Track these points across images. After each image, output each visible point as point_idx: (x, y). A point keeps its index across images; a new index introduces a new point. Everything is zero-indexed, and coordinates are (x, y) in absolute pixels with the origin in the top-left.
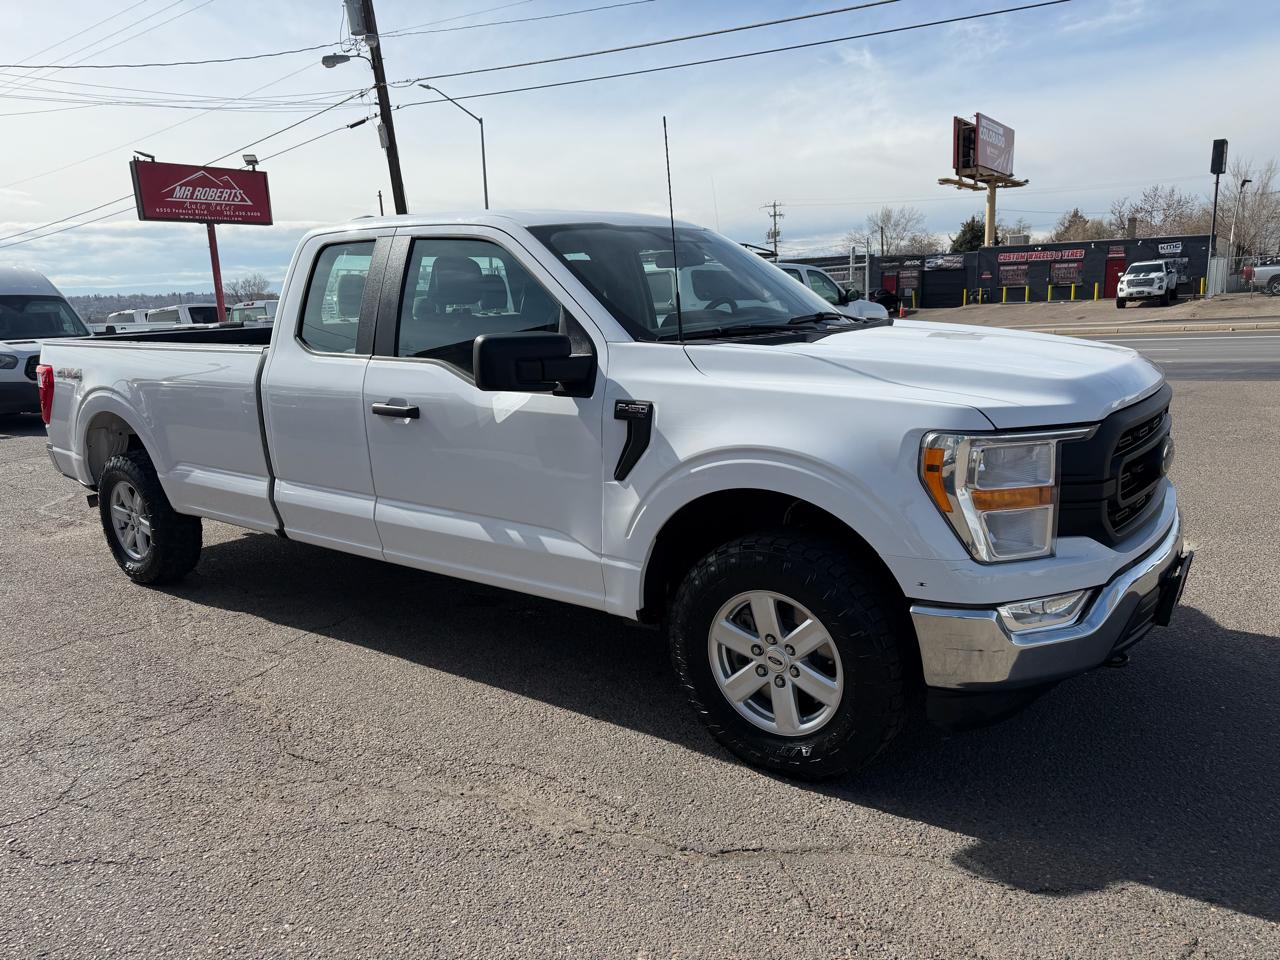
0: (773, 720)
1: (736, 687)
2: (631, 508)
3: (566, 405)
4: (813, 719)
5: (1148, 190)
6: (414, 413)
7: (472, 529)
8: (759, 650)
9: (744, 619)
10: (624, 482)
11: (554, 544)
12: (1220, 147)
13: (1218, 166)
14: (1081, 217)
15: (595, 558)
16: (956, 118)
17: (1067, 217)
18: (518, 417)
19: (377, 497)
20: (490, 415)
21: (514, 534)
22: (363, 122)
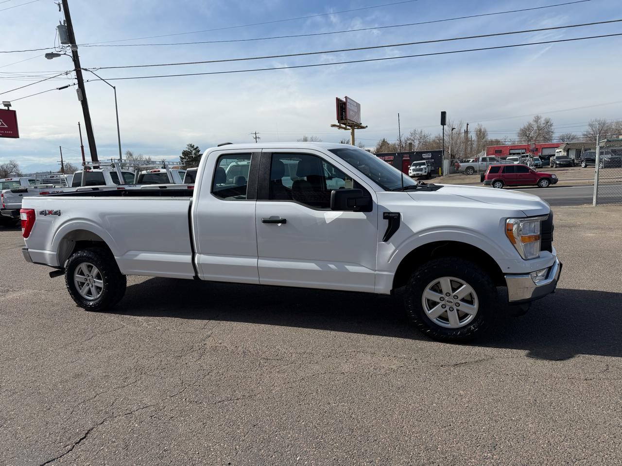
0: (448, 324)
1: (432, 314)
2: (391, 252)
3: (361, 215)
4: (463, 322)
5: (412, 131)
6: (284, 221)
7: (312, 266)
8: (442, 299)
9: (437, 289)
10: (388, 242)
11: (351, 268)
12: (443, 114)
13: (443, 122)
14: (386, 142)
15: (373, 272)
16: (337, 98)
17: (381, 142)
18: (337, 221)
19: (258, 257)
20: (323, 221)
21: (332, 266)
22: (67, 87)
